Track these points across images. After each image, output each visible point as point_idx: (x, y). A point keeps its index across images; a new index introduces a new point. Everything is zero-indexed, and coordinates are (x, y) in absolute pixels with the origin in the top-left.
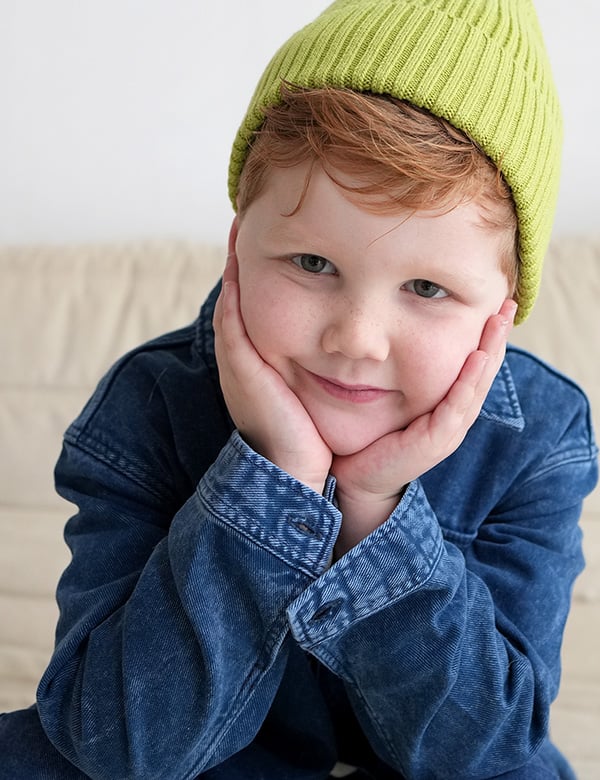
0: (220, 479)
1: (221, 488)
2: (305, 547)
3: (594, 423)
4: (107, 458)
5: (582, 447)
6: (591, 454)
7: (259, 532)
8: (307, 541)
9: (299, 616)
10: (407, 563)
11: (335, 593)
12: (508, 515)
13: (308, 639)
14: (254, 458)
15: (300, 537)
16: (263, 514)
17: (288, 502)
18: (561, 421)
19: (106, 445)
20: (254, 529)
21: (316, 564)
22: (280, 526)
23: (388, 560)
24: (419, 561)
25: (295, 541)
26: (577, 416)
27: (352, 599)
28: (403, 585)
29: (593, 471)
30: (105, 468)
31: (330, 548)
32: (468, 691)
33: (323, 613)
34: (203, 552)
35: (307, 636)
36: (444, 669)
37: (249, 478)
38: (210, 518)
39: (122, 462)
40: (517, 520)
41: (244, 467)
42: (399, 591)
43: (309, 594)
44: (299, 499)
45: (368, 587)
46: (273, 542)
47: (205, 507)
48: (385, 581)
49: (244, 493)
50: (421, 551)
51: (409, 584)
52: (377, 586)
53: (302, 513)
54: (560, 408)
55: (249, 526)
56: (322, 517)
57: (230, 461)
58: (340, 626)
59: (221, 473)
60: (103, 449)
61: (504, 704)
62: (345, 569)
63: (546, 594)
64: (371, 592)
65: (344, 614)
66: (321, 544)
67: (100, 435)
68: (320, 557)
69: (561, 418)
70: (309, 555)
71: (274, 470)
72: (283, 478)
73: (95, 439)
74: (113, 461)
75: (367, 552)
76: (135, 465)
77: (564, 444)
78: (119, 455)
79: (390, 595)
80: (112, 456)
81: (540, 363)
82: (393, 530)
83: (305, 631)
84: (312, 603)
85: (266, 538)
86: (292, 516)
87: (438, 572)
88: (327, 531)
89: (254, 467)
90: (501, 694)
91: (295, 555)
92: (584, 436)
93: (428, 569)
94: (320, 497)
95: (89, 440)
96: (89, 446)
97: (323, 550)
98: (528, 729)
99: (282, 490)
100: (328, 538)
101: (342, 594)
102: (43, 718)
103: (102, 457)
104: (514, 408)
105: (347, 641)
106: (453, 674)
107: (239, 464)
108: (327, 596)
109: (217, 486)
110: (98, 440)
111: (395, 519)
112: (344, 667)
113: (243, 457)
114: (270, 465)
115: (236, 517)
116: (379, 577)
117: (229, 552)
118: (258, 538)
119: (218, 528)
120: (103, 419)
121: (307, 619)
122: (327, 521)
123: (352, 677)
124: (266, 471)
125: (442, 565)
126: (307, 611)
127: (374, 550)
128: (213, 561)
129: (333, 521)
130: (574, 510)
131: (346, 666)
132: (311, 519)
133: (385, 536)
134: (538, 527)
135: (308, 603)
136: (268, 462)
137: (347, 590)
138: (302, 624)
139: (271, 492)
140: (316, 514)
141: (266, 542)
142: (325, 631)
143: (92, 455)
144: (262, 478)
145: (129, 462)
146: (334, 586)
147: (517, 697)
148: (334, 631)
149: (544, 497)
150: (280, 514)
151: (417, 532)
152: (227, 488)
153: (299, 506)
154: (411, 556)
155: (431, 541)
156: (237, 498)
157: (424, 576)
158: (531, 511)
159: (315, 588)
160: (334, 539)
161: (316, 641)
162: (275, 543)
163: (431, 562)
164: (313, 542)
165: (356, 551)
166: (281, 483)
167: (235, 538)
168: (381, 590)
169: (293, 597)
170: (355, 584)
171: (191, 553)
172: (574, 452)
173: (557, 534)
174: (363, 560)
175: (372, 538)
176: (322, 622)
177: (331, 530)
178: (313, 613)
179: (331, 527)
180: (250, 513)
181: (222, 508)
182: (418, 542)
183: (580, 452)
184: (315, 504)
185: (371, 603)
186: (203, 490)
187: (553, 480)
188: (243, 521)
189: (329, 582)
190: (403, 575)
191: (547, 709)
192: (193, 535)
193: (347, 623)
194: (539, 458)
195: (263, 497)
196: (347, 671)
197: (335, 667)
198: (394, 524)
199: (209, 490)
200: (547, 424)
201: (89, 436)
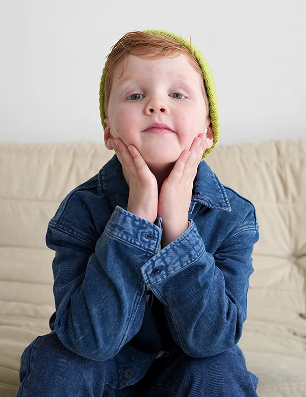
0: (113, 223)
1: (114, 226)
2: (150, 244)
3: (256, 216)
4: (69, 232)
5: (252, 224)
6: (256, 228)
7: (131, 240)
8: (150, 241)
9: (146, 271)
10: (188, 253)
11: (160, 263)
12: (224, 250)
13: (150, 283)
14: (125, 212)
15: (147, 240)
16: (132, 233)
17: (140, 227)
18: (244, 214)
19: (68, 227)
20: (129, 239)
21: (155, 249)
22: (139, 237)
23: (181, 251)
24: (193, 252)
25: (146, 242)
26: (250, 213)
27: (167, 266)
28: (187, 262)
29: (257, 235)
30: (68, 236)
31: (159, 243)
32: (212, 313)
33: (156, 271)
34: (111, 252)
35: (149, 281)
36: (202, 299)
37: (124, 220)
38: (112, 238)
39: (75, 233)
40: (227, 252)
41: (122, 216)
42: (186, 264)
43: (150, 262)
44: (144, 226)
45: (173, 262)
46: (137, 243)
47: (109, 235)
48: (179, 260)
49: (123, 226)
50: (194, 249)
51: (189, 262)
52: (176, 261)
53: (147, 231)
54: (243, 210)
55: (127, 239)
56: (154, 231)
57: (116, 215)
58: (163, 278)
59: (113, 221)
60: (67, 228)
61: (226, 320)
62: (164, 253)
63: (241, 279)
64: (174, 264)
65: (163, 272)
66: (155, 242)
67: (65, 223)
68: (156, 247)
69: (244, 212)
70: (151, 246)
71: (133, 216)
72: (137, 218)
73: (63, 225)
74: (71, 233)
75: (172, 247)
76: (80, 233)
77: (245, 223)
78: (73, 230)
79: (182, 266)
80: (71, 231)
81: (235, 193)
82: (183, 240)
83: (148, 279)
84: (151, 266)
85: (135, 242)
86: (143, 232)
87: (201, 258)
88: (157, 236)
89: (126, 216)
90: (225, 315)
91: (146, 247)
92: (253, 220)
93: (197, 256)
94: (153, 224)
95: (61, 226)
96: (61, 228)
97: (157, 244)
98: (235, 333)
99: (137, 223)
100: (158, 239)
101: (162, 264)
102: (59, 335)
103: (67, 232)
104: (227, 204)
105: (165, 287)
106: (205, 302)
107: (120, 216)
108: (157, 264)
109: (113, 226)
110: (64, 225)
111: (184, 236)
112: (164, 298)
113: (121, 213)
114: (132, 214)
115: (122, 236)
116: (177, 258)
117: (121, 250)
118: (131, 243)
119: (115, 241)
120: (66, 217)
121: (149, 273)
122: (156, 233)
123: (167, 303)
124: (130, 217)
125: (203, 256)
126: (149, 270)
127: (175, 247)
128: (115, 254)
129: (158, 233)
130: (250, 249)
131: (165, 297)
132: (150, 232)
133: (180, 242)
134: (236, 254)
135: (149, 266)
136: (130, 213)
137: (165, 262)
138: (147, 275)
139: (133, 224)
140: (152, 231)
141: (135, 244)
142: (156, 279)
143: (62, 231)
144: (129, 220)
145: (78, 233)
146: (160, 260)
147: (231, 318)
148: (160, 280)
149: (238, 243)
150: (138, 232)
151: (193, 242)
152: (117, 226)
153: (145, 228)
154: (190, 250)
155: (198, 246)
156: (121, 229)
157: (195, 259)
158: (233, 248)
159: (152, 260)
160: (160, 239)
161: (153, 284)
162: (138, 243)
163: (199, 254)
164: (152, 241)
165: (168, 247)
166: (137, 221)
167: (123, 244)
168: (178, 263)
169: (144, 263)
170: (168, 260)
171: (106, 253)
172: (249, 226)
173: (243, 257)
174: (171, 251)
175: (175, 243)
176: (155, 275)
177: (158, 236)
178: (151, 271)
179: (158, 235)
180: (127, 233)
181: (116, 234)
182: (193, 246)
183: (251, 226)
184: (151, 227)
185: (174, 269)
186: (107, 229)
187: (241, 236)
188: (124, 237)
189: (157, 258)
190: (187, 257)
191: (242, 326)
192: (106, 246)
193: (165, 276)
194: (236, 228)
195: (131, 227)
196: (165, 300)
197: (160, 298)
198: (183, 238)
199: (109, 228)
200: (238, 215)
201: (60, 224)
